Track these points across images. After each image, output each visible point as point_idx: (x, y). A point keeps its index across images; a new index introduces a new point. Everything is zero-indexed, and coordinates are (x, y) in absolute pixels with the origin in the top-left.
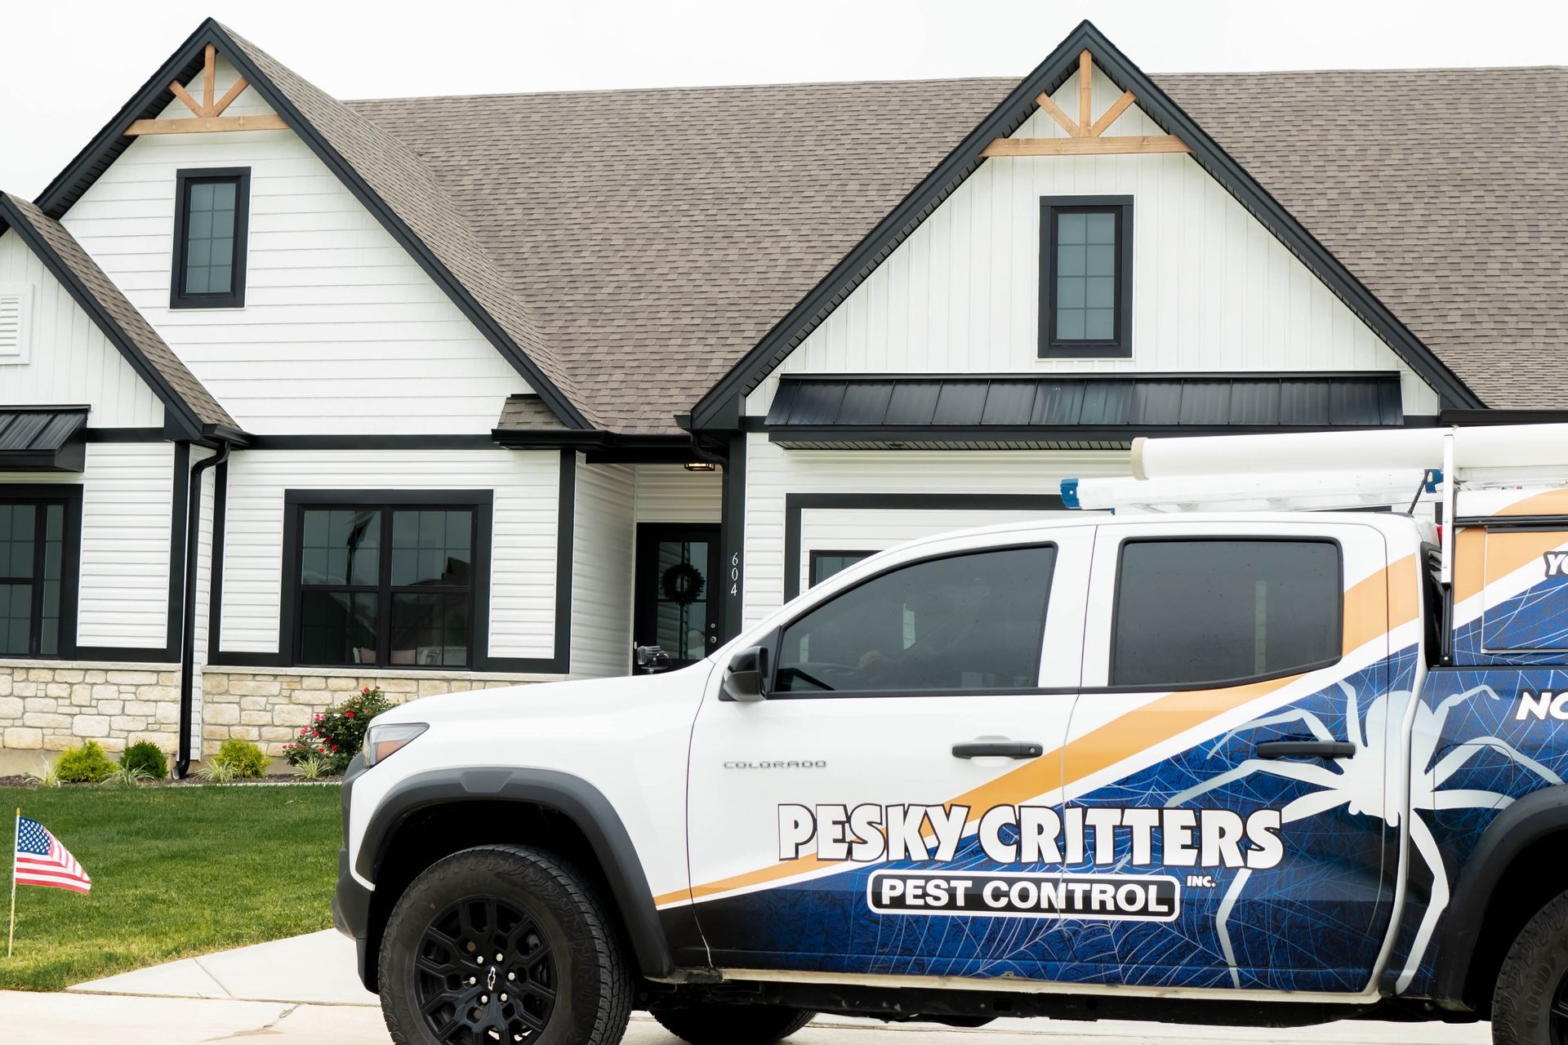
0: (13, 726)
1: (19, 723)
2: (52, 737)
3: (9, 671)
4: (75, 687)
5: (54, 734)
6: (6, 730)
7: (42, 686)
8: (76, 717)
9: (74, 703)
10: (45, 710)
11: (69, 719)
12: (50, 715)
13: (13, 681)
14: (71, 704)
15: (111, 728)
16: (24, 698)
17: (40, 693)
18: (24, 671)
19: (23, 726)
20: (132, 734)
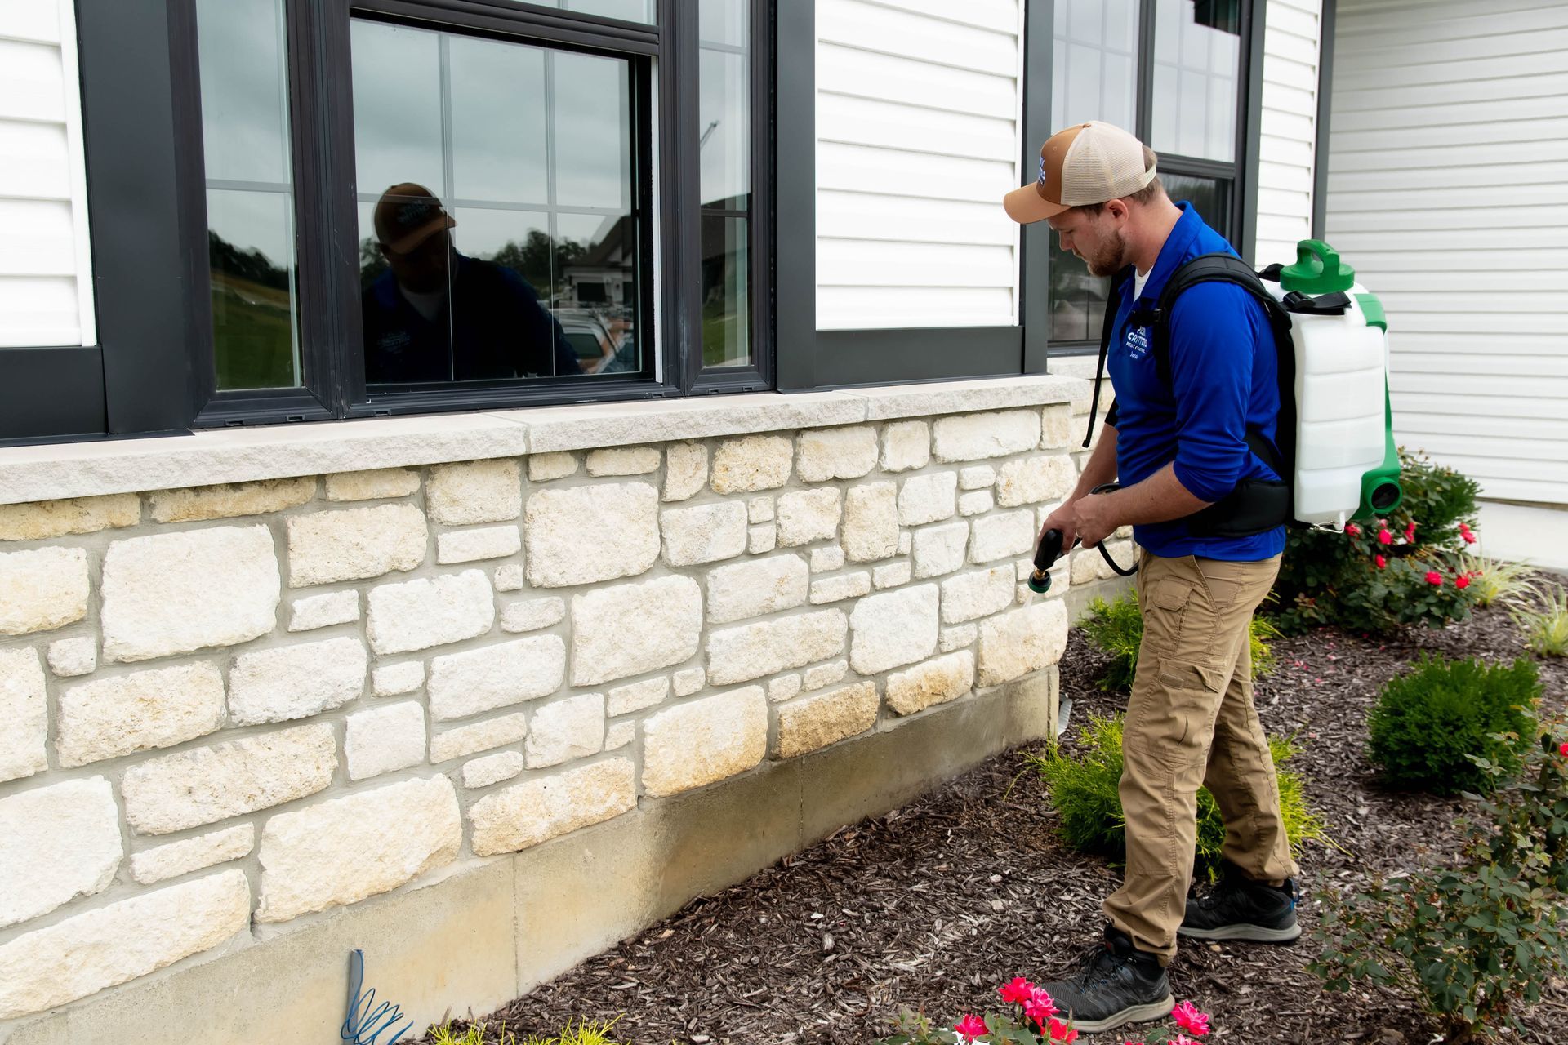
0: (673, 698)
1: (690, 679)
2: (803, 703)
3: (650, 461)
4: (855, 492)
5: (803, 690)
6: (651, 724)
7: (762, 508)
8: (860, 607)
9: (856, 556)
10: (780, 602)
11: (831, 622)
12: (794, 621)
13: (665, 503)
14: (851, 564)
15: (943, 623)
16: (699, 570)
17: (763, 539)
18: (701, 454)
19: (714, 687)
20: (986, 626)
